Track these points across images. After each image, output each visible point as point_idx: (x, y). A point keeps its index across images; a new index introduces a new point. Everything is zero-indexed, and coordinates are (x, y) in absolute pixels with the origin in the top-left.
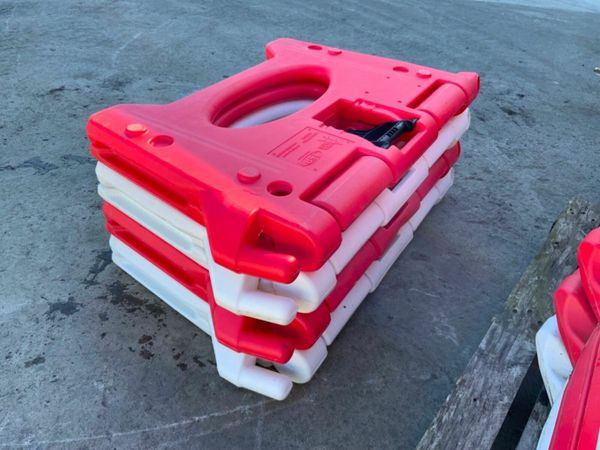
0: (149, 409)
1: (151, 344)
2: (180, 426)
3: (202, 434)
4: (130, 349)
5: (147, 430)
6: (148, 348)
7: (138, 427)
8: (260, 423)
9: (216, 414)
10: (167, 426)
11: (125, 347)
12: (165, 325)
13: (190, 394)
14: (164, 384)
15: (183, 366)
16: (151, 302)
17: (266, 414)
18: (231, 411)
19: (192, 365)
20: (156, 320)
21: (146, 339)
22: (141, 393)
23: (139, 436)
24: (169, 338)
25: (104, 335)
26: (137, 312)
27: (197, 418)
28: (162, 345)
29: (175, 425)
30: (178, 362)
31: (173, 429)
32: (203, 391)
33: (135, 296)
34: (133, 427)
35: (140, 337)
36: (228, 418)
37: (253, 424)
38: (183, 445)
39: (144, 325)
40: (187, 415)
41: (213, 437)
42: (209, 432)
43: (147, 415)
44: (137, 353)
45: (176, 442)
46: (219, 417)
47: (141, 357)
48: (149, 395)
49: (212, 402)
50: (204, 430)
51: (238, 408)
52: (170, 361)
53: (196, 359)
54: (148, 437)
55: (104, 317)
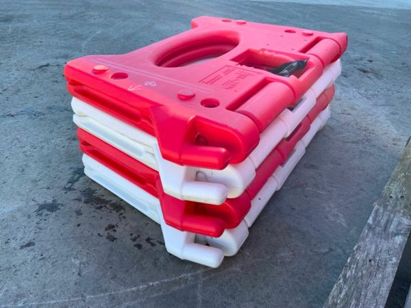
0: (114, 277)
1: (115, 231)
2: (138, 290)
3: (155, 295)
4: (99, 234)
5: (113, 293)
6: (112, 233)
7: (106, 291)
8: (200, 286)
9: (166, 280)
10: (128, 290)
11: (95, 233)
12: (124, 217)
13: (144, 266)
14: (125, 259)
15: (139, 246)
16: (114, 201)
17: (204, 279)
18: (177, 278)
19: (146, 245)
20: (118, 214)
21: (111, 227)
22: (108, 266)
23: (107, 298)
24: (128, 226)
25: (79, 225)
26: (103, 209)
27: (151, 284)
28: (122, 231)
29: (134, 289)
30: (135, 243)
31: (133, 292)
32: (155, 264)
33: (102, 198)
34: (102, 291)
35: (106, 226)
36: (176, 283)
37: (195, 287)
38: (141, 303)
39: (108, 218)
40: (143, 281)
41: (164, 298)
42: (161, 294)
43: (113, 282)
44: (104, 238)
45: (136, 301)
46: (168, 283)
47: (107, 241)
48: (113, 267)
49: (162, 271)
50: (157, 292)
51: (182, 276)
52: (129, 243)
53: (148, 240)
54: (114, 298)
55: (79, 213)
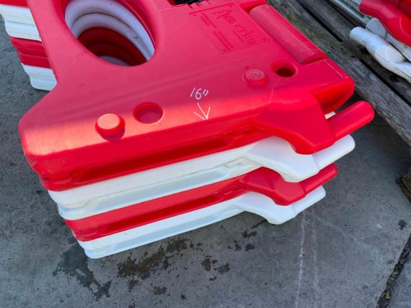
0: (280, 285)
1: (215, 262)
2: (304, 269)
3: (315, 257)
4: (211, 279)
5: (298, 292)
6: (217, 265)
7: (293, 298)
8: (319, 219)
9: (302, 242)
10: (300, 278)
11: (208, 283)
12: (199, 244)
13: (278, 252)
14: (260, 266)
15: (249, 247)
16: (165, 246)
17: (313, 212)
18: (303, 232)
19: (251, 240)
20: (189, 248)
21: (207, 264)
22: (263, 285)
23: (302, 300)
24: (215, 246)
25: (183, 297)
26: (170, 261)
27: (301, 255)
28: (220, 255)
29: (301, 272)
30: (243, 249)
31: (304, 274)
32: (278, 243)
33: (148, 256)
34: (293, 303)
35: (202, 268)
36: (309, 235)
37: (318, 223)
38: (320, 273)
39: (190, 260)
40: (296, 260)
41: (321, 251)
42: (315, 252)
43: (285, 288)
44: (219, 275)
45: (316, 276)
46: (305, 241)
47: (225, 275)
48: (266, 281)
49: (291, 240)
50: (312, 254)
51: (303, 227)
52: (241, 254)
53: (245, 235)
54: (305, 294)
55: (160, 291)
